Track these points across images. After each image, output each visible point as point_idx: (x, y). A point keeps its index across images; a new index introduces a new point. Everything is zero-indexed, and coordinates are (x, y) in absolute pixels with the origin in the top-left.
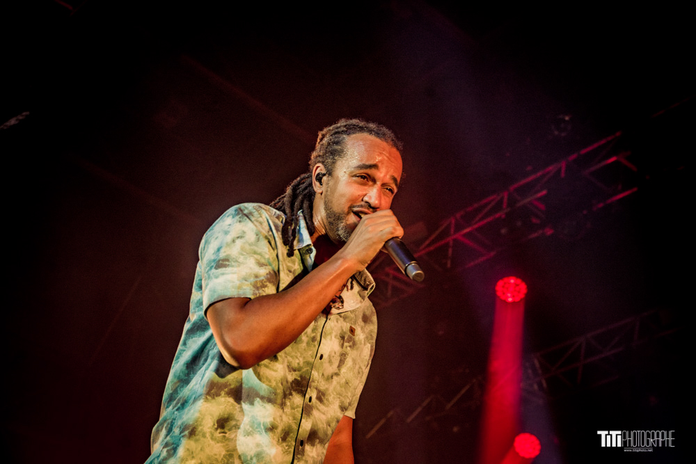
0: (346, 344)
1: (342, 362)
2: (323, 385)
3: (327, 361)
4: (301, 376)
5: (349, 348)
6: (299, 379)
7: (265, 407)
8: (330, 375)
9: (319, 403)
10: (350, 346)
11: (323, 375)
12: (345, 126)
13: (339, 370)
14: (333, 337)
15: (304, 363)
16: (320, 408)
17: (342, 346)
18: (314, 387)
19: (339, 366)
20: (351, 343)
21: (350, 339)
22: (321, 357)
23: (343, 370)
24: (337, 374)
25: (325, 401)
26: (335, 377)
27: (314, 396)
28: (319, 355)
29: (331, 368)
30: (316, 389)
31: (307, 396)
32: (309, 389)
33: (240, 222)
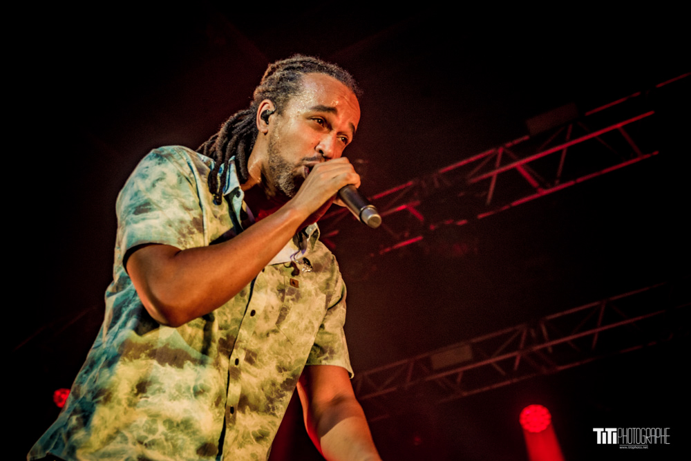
0: (287, 297)
1: (281, 318)
2: (253, 344)
3: (263, 316)
4: (228, 336)
5: (291, 302)
6: (225, 338)
7: (196, 370)
8: (265, 332)
9: (249, 365)
10: (293, 300)
11: (255, 333)
12: (301, 62)
13: (278, 326)
14: (269, 291)
15: (232, 320)
16: (250, 371)
17: (282, 299)
18: (241, 348)
19: (278, 323)
20: (294, 296)
21: (291, 292)
22: (253, 313)
23: (284, 326)
24: (275, 331)
25: (257, 362)
26: (272, 335)
27: (242, 357)
28: (249, 311)
29: (266, 325)
30: (245, 349)
31: (233, 358)
32: (234, 350)
33: (159, 164)
